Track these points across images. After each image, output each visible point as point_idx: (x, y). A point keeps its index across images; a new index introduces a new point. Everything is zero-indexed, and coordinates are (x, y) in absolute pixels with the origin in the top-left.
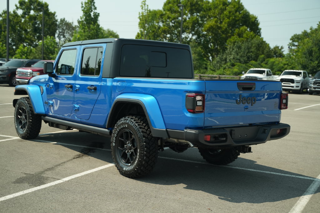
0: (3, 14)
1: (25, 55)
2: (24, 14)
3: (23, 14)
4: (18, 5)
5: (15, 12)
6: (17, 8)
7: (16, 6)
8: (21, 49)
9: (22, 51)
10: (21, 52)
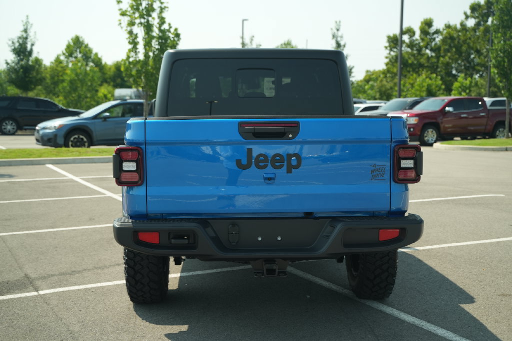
0: (444, 30)
1: (468, 91)
2: (478, 25)
3: (475, 25)
4: (469, 12)
5: (464, 24)
6: (467, 17)
7: (465, 14)
8: (460, 82)
9: (462, 85)
10: (460, 87)
